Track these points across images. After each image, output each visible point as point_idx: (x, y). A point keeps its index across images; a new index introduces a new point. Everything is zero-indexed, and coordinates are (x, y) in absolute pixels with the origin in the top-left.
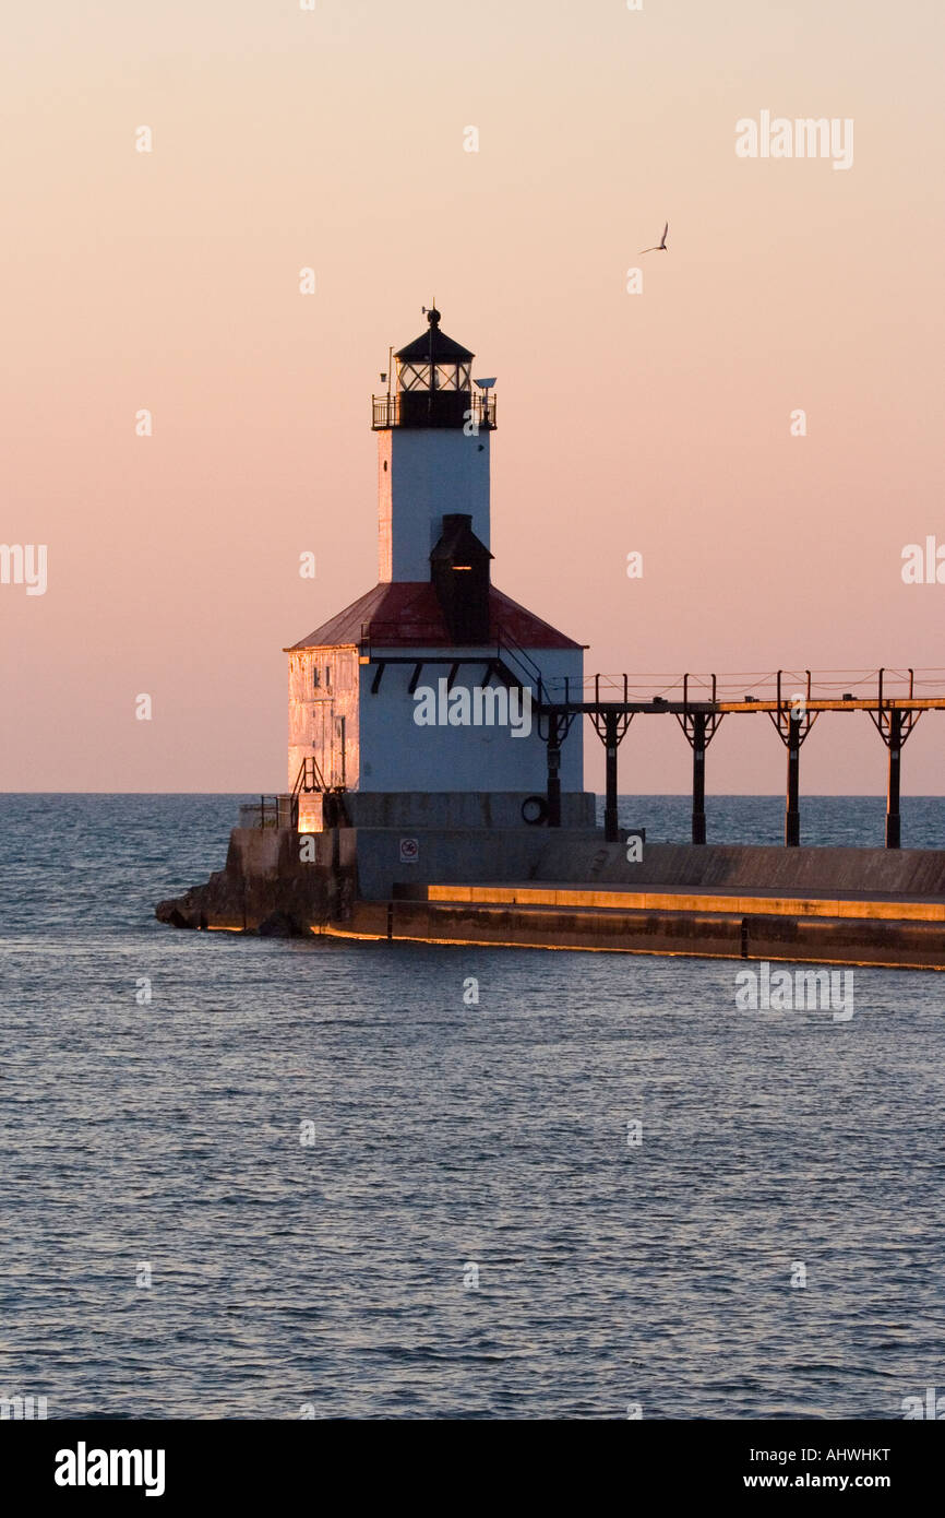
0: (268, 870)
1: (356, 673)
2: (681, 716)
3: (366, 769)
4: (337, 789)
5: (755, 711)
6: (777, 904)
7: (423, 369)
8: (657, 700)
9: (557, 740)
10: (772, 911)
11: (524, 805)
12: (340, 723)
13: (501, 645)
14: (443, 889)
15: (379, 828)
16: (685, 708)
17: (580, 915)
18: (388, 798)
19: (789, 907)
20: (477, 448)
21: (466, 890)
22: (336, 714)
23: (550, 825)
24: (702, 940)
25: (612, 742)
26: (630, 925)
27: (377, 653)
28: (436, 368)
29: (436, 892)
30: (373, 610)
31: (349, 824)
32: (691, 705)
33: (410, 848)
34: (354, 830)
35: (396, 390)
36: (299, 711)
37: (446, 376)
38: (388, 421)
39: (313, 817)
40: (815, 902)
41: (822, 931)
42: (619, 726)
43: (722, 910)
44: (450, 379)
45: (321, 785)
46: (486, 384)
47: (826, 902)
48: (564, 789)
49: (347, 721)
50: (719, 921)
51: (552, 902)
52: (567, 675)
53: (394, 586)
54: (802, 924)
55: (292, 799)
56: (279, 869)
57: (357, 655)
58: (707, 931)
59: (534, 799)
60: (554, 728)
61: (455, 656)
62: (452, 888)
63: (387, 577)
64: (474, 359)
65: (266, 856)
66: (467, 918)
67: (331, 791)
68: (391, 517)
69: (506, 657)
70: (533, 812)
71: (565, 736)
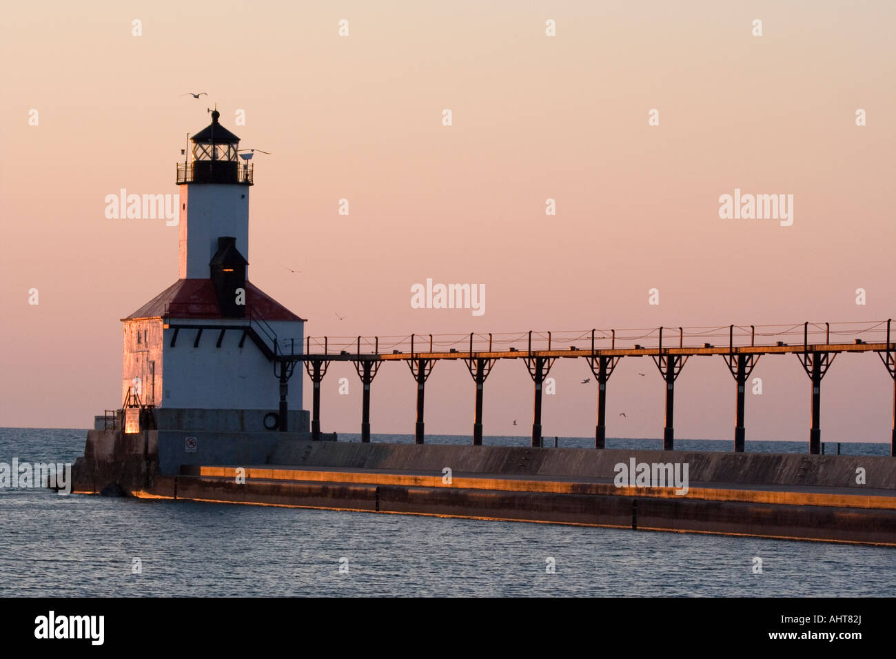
0: (108, 457)
1: (162, 334)
2: (356, 362)
3: (166, 394)
4: (150, 406)
5: (399, 360)
6: (400, 479)
7: (209, 148)
8: (343, 353)
9: (286, 377)
10: (396, 483)
11: (265, 418)
12: (152, 365)
13: (251, 318)
14: (209, 468)
15: (175, 431)
16: (358, 358)
17: (284, 485)
18: (180, 412)
19: (405, 481)
20: (241, 196)
21: (222, 469)
22: (150, 360)
23: (281, 430)
24: (353, 501)
25: (317, 379)
26: (313, 491)
27: (175, 322)
28: (217, 147)
29: (204, 470)
30: (174, 296)
31: (155, 428)
32: (362, 355)
33: (191, 443)
34: (157, 431)
35: (191, 160)
36: (129, 358)
37: (222, 152)
38: (186, 179)
39: (133, 424)
40: (420, 477)
41: (423, 495)
42: (321, 368)
43: (368, 482)
44: (225, 154)
45: (139, 404)
46: (247, 157)
47: (427, 477)
48: (289, 408)
49: (155, 364)
50: (363, 488)
51: (270, 477)
52: (292, 337)
53: (187, 280)
54: (411, 491)
55: (122, 412)
56: (114, 456)
57: (162, 323)
58: (356, 495)
59: (271, 414)
60: (284, 369)
61: (222, 325)
62: (214, 468)
63: (184, 276)
64: (240, 142)
65: (107, 447)
66: (219, 487)
67: (146, 407)
68: (186, 239)
69: (254, 326)
70: (271, 422)
71: (291, 375)
